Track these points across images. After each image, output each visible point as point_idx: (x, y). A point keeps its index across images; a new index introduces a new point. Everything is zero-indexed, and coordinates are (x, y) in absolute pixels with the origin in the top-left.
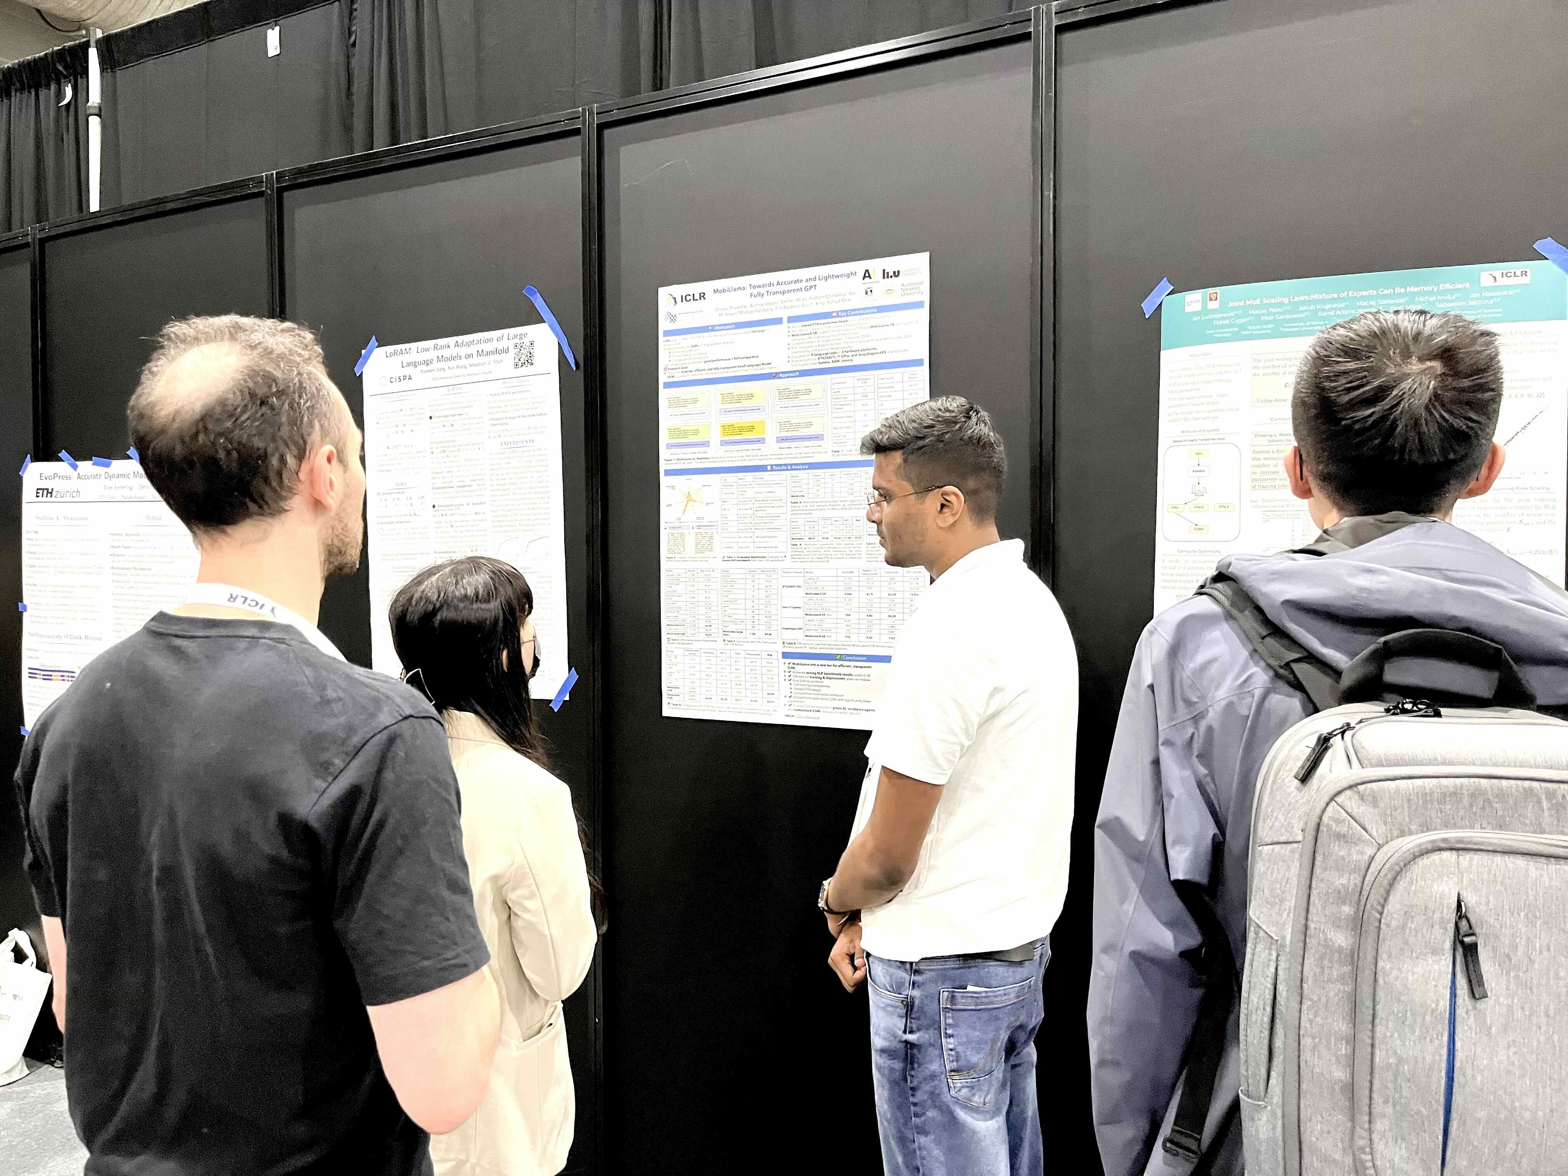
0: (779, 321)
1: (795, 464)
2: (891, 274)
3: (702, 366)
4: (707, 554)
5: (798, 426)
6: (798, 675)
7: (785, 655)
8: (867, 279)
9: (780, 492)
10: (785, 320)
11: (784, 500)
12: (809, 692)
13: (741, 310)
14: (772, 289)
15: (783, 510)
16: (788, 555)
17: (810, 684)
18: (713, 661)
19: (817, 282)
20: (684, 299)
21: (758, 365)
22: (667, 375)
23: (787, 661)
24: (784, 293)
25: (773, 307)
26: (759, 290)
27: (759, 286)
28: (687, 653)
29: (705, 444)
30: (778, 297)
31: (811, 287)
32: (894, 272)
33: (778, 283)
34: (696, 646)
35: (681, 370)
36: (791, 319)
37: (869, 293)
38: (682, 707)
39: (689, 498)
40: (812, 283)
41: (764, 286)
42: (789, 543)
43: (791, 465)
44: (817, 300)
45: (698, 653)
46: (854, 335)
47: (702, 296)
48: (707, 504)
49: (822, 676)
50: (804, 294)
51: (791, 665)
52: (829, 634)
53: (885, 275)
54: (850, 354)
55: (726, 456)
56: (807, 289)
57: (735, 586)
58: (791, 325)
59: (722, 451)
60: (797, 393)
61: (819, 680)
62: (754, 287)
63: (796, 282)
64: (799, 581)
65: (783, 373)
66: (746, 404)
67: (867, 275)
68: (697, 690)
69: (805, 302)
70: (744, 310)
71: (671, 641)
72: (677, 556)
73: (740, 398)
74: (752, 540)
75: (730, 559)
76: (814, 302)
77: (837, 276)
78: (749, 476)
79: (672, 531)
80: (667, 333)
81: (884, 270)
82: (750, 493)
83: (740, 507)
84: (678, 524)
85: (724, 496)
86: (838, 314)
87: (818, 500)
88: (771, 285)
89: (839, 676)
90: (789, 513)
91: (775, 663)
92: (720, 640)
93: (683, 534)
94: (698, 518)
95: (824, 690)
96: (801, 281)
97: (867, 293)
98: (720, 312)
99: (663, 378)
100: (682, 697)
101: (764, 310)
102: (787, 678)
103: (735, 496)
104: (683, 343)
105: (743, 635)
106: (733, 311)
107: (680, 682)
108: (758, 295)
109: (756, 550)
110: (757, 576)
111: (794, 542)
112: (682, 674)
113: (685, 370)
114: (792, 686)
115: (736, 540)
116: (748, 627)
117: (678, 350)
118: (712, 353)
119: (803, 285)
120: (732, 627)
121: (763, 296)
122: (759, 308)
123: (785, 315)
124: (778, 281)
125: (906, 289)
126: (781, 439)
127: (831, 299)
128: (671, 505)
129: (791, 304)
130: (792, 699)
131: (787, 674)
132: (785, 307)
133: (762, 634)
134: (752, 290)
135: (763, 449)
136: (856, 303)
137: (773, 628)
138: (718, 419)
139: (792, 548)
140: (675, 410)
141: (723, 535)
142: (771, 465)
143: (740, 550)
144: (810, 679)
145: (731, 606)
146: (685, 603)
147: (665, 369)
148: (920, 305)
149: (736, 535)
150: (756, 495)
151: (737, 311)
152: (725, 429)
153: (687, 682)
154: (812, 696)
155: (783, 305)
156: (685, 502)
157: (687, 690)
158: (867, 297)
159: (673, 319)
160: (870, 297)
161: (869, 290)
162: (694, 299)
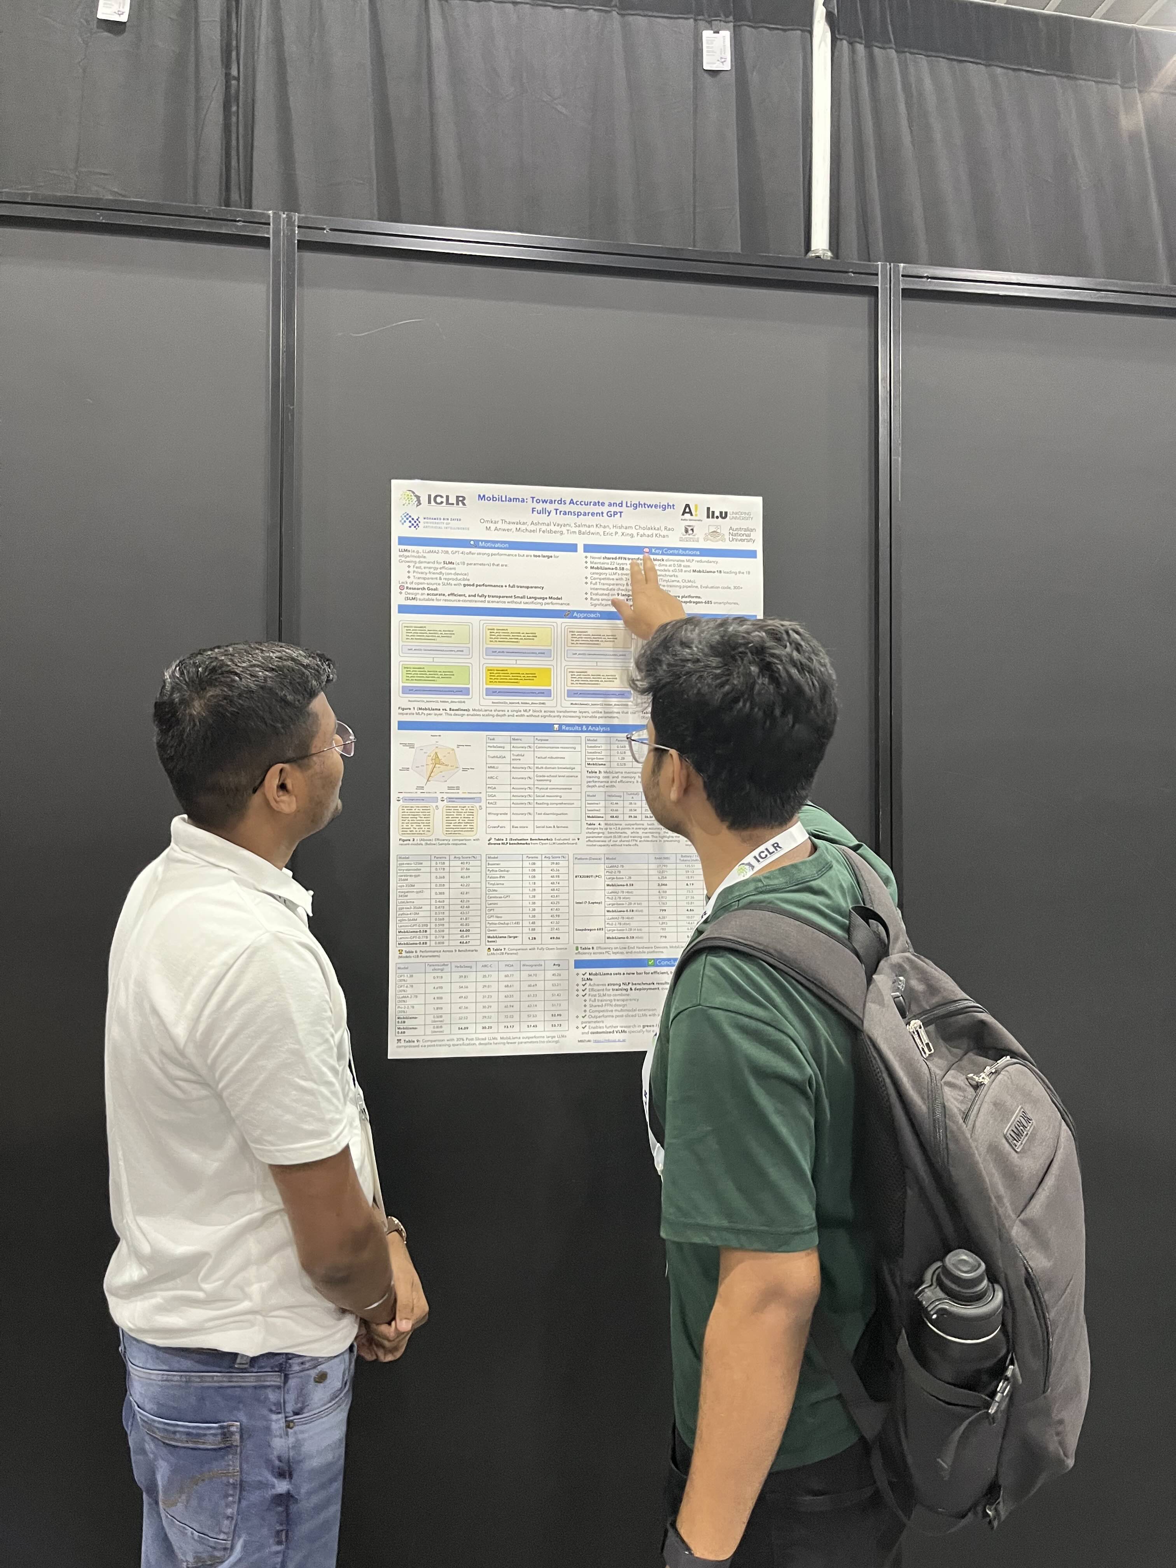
0: (572, 548)
1: (593, 725)
2: (717, 514)
3: (460, 590)
4: (466, 835)
5: (598, 679)
6: (595, 988)
7: (579, 964)
8: (687, 516)
9: (573, 758)
10: (580, 548)
11: (578, 768)
12: (610, 1008)
13: (518, 526)
15: (577, 781)
16: (583, 837)
17: (612, 998)
18: (471, 976)
19: (624, 509)
20: (433, 500)
21: (544, 599)
22: (404, 596)
23: (583, 971)
24: (578, 514)
25: (564, 529)
26: (545, 505)
27: (545, 501)
28: (429, 969)
29: (465, 692)
30: (571, 519)
31: (615, 513)
32: (721, 513)
33: (572, 502)
34: (444, 958)
35: (426, 592)
36: (588, 548)
37: (690, 532)
38: (421, 1044)
39: (436, 760)
40: (618, 509)
41: (551, 502)
42: (584, 823)
43: (587, 726)
44: (623, 530)
45: (447, 969)
46: (673, 578)
47: (461, 500)
48: (464, 770)
49: (629, 987)
50: (605, 520)
51: (587, 976)
52: (640, 935)
53: (710, 514)
55: (493, 708)
56: (610, 515)
57: (507, 877)
58: (589, 555)
59: (487, 702)
60: (597, 639)
61: (624, 992)
62: (538, 501)
63: (595, 504)
64: (599, 869)
65: (578, 612)
66: (524, 644)
67: (687, 510)
68: (446, 1018)
69: (607, 530)
70: (523, 527)
71: (404, 954)
72: (417, 838)
73: (517, 637)
74: (531, 818)
75: (500, 842)
76: (620, 531)
77: (650, 506)
78: (527, 737)
79: (410, 804)
80: (403, 541)
81: (708, 509)
82: (528, 758)
83: (514, 775)
84: (419, 795)
85: (490, 761)
87: (623, 770)
88: (561, 502)
89: (652, 986)
90: (585, 784)
91: (565, 975)
92: (483, 949)
93: (426, 809)
94: (449, 788)
95: (630, 1005)
96: (603, 504)
97: (687, 531)
98: (487, 525)
99: (397, 599)
100: (420, 1031)
101: (551, 532)
102: (581, 993)
103: (507, 760)
104: (431, 557)
105: (518, 941)
106: (506, 526)
107: (419, 1009)
108: (544, 511)
109: (537, 830)
110: (538, 864)
111: (590, 821)
112: (421, 999)
113: (433, 592)
114: (587, 1003)
115: (507, 817)
116: (526, 930)
117: (423, 565)
118: (476, 575)
119: (605, 509)
120: (501, 931)
121: (549, 513)
122: (544, 528)
123: (581, 541)
124: (572, 500)
125: (735, 534)
126: (572, 694)
127: (641, 532)
128: (408, 769)
129: (588, 530)
130: (586, 1019)
131: (581, 988)
132: (580, 532)
133: (546, 938)
134: (535, 505)
135: (548, 703)
136: (674, 541)
137: (562, 929)
138: (483, 661)
139: (588, 828)
140: (415, 644)
141: (489, 810)
142: (560, 725)
143: (514, 830)
144: (611, 992)
145: (500, 904)
146: (428, 902)
147: (401, 588)
148: (752, 554)
149: (507, 810)
150: (537, 761)
151: (513, 527)
152: (494, 674)
153: (430, 1009)
154: (614, 1014)
155: (577, 530)
156: (431, 766)
157: (430, 1019)
158: (687, 536)
159: (415, 524)
160: (691, 536)
161: (689, 528)
162: (448, 503)
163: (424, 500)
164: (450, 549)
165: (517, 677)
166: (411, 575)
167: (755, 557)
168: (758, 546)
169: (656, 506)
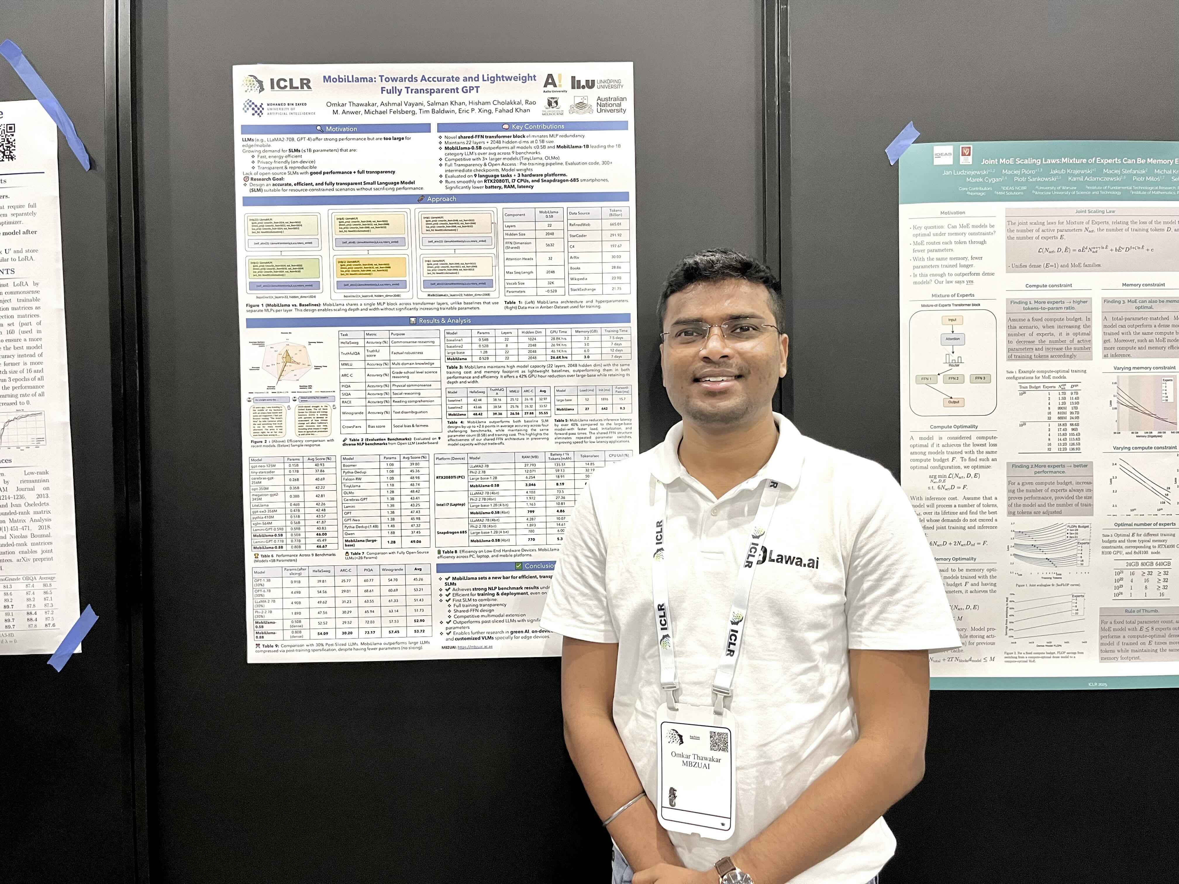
0: (425, 128)
1: (452, 317)
2: (583, 83)
3: (307, 179)
4: (319, 436)
5: (456, 267)
6: (460, 592)
7: (441, 568)
8: (550, 87)
9: (431, 353)
10: (434, 128)
11: (437, 363)
12: (476, 614)
13: (367, 108)
14: (413, 85)
15: (436, 377)
16: (444, 436)
17: (478, 603)
18: (330, 581)
19: (480, 83)
20: (276, 84)
21: (395, 184)
22: (248, 187)
23: (445, 575)
24: (431, 92)
25: (416, 109)
26: (395, 84)
27: (394, 80)
28: (287, 573)
29: (314, 285)
30: (424, 98)
31: (471, 88)
32: (587, 81)
33: (423, 78)
34: (302, 562)
35: (272, 182)
36: (442, 128)
37: (554, 104)
38: (280, 648)
39: (288, 359)
40: (474, 84)
41: (402, 80)
42: (445, 421)
43: (446, 318)
44: (480, 106)
45: (305, 573)
46: (535, 156)
47: (305, 83)
48: (317, 368)
49: (495, 592)
50: (460, 97)
51: (450, 581)
52: (506, 538)
53: (576, 84)
54: (530, 179)
55: (345, 302)
56: (465, 90)
57: (364, 479)
58: (443, 134)
59: (339, 296)
60: (454, 225)
61: (490, 597)
62: (387, 80)
63: (449, 80)
64: (462, 470)
65: (432, 196)
66: (376, 234)
67: (550, 80)
68: (305, 623)
69: (463, 107)
70: (372, 109)
71: (260, 558)
72: (270, 439)
73: (367, 226)
74: (388, 416)
75: (355, 442)
76: (476, 108)
77: (509, 79)
78: (382, 332)
79: (261, 405)
80: (246, 129)
81: (573, 78)
82: (383, 354)
83: (368, 371)
84: (270, 395)
85: (343, 357)
86: (511, 126)
87: (486, 364)
88: (412, 79)
89: (520, 591)
90: (445, 381)
91: (427, 579)
92: (341, 553)
93: (278, 409)
94: (302, 387)
95: (497, 610)
96: (457, 79)
97: (550, 104)
98: (335, 108)
99: (241, 191)
100: (279, 635)
101: (402, 112)
102: (445, 598)
103: (361, 357)
104: (275, 146)
105: (377, 544)
106: (355, 109)
107: (276, 615)
108: (394, 90)
109: (395, 430)
110: (397, 465)
111: (452, 419)
112: (278, 604)
113: (279, 182)
114: (452, 608)
115: (363, 417)
116: (385, 533)
117: (268, 154)
118: (323, 162)
119: (460, 84)
120: (359, 534)
121: (400, 93)
122: (395, 108)
123: (434, 120)
124: (423, 76)
125: (603, 104)
126: (429, 284)
127: (500, 107)
128: (258, 368)
129: (442, 108)
130: (451, 625)
131: (444, 592)
132: (433, 111)
133: (407, 542)
134: (384, 84)
135: (403, 295)
136: (536, 115)
137: (423, 532)
138: (333, 253)
139: (449, 427)
140: (263, 237)
141: (344, 409)
142: (416, 318)
143: (370, 430)
144: (477, 597)
145: (358, 506)
146: (282, 505)
147: (246, 179)
148: (622, 126)
149: (363, 409)
150: (393, 357)
151: (362, 109)
152: (344, 266)
153: (288, 614)
154: (481, 619)
155: (430, 108)
156: (282, 365)
157: (288, 624)
158: (551, 109)
159: (258, 110)
160: (555, 109)
161: (553, 101)
162: (292, 87)
163: (267, 85)
164: (296, 136)
165: (369, 268)
166: (256, 165)
167: (626, 128)
168: (629, 116)
169: (515, 79)
